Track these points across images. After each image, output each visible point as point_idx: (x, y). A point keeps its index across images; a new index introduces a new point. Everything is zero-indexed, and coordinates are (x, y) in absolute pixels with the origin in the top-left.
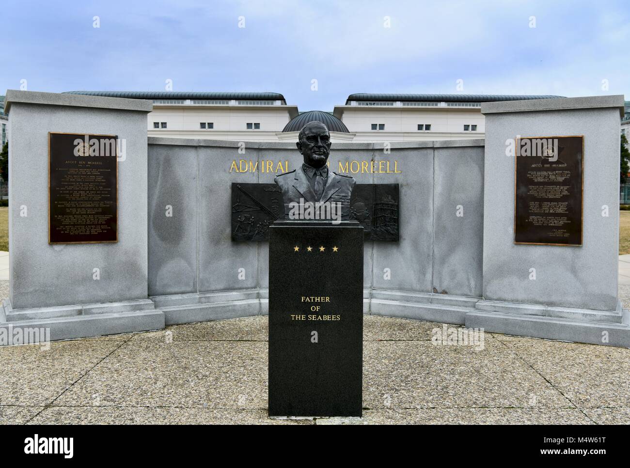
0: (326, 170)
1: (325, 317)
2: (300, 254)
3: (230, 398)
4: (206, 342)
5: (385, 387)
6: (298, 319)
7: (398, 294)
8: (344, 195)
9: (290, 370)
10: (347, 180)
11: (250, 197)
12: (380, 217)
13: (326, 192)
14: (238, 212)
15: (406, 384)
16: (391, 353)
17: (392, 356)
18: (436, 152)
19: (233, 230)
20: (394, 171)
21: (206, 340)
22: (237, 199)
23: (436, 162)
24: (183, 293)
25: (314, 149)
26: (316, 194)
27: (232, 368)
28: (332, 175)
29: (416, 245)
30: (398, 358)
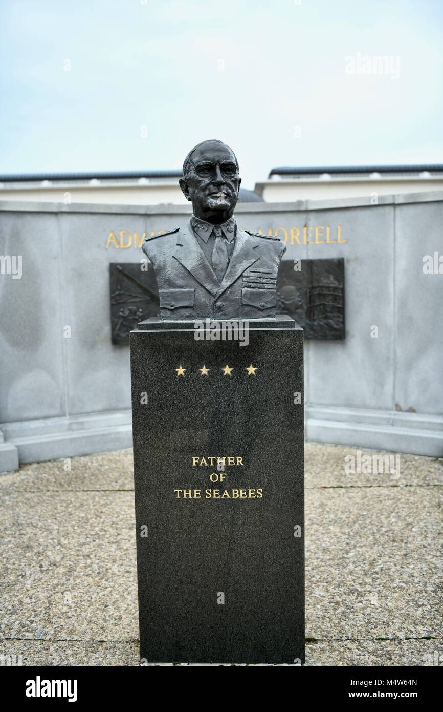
0: (233, 227)
1: (235, 492)
2: (187, 381)
3: (83, 614)
4: (71, 494)
5: (339, 586)
6: (187, 496)
7: (345, 412)
8: (265, 270)
9: (176, 585)
10: (271, 243)
11: (135, 282)
12: (318, 305)
13: (234, 267)
14: (120, 303)
15: (374, 580)
16: (342, 512)
17: (344, 517)
18: (398, 210)
19: (113, 329)
20: (336, 240)
21: (72, 491)
22: (117, 285)
23: (398, 225)
24: (46, 418)
25: (210, 189)
26: (215, 270)
27: (99, 545)
28: (242, 236)
29: (369, 343)
30: (355, 522)
